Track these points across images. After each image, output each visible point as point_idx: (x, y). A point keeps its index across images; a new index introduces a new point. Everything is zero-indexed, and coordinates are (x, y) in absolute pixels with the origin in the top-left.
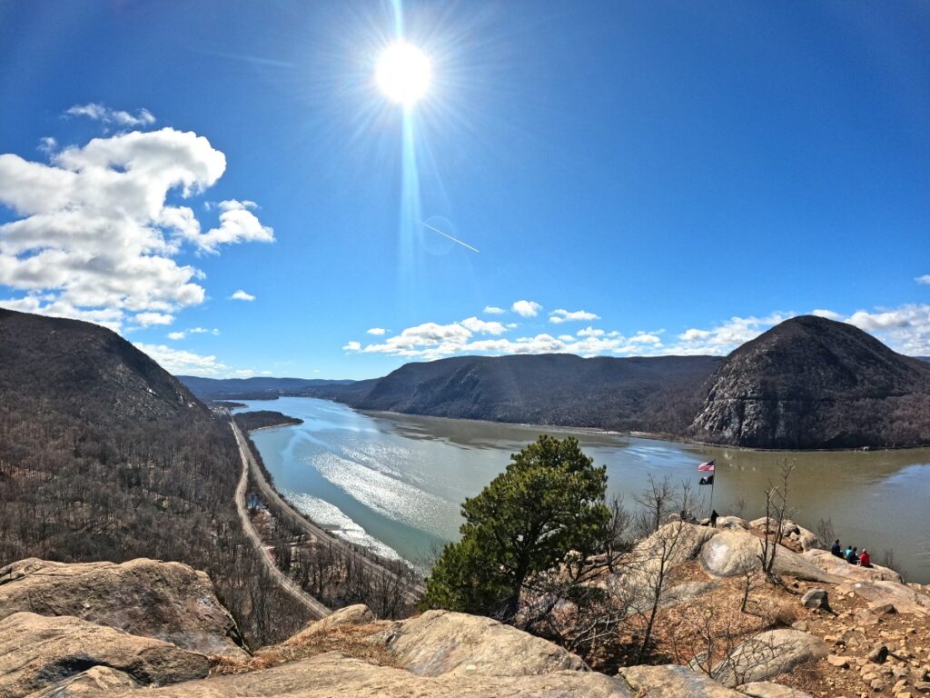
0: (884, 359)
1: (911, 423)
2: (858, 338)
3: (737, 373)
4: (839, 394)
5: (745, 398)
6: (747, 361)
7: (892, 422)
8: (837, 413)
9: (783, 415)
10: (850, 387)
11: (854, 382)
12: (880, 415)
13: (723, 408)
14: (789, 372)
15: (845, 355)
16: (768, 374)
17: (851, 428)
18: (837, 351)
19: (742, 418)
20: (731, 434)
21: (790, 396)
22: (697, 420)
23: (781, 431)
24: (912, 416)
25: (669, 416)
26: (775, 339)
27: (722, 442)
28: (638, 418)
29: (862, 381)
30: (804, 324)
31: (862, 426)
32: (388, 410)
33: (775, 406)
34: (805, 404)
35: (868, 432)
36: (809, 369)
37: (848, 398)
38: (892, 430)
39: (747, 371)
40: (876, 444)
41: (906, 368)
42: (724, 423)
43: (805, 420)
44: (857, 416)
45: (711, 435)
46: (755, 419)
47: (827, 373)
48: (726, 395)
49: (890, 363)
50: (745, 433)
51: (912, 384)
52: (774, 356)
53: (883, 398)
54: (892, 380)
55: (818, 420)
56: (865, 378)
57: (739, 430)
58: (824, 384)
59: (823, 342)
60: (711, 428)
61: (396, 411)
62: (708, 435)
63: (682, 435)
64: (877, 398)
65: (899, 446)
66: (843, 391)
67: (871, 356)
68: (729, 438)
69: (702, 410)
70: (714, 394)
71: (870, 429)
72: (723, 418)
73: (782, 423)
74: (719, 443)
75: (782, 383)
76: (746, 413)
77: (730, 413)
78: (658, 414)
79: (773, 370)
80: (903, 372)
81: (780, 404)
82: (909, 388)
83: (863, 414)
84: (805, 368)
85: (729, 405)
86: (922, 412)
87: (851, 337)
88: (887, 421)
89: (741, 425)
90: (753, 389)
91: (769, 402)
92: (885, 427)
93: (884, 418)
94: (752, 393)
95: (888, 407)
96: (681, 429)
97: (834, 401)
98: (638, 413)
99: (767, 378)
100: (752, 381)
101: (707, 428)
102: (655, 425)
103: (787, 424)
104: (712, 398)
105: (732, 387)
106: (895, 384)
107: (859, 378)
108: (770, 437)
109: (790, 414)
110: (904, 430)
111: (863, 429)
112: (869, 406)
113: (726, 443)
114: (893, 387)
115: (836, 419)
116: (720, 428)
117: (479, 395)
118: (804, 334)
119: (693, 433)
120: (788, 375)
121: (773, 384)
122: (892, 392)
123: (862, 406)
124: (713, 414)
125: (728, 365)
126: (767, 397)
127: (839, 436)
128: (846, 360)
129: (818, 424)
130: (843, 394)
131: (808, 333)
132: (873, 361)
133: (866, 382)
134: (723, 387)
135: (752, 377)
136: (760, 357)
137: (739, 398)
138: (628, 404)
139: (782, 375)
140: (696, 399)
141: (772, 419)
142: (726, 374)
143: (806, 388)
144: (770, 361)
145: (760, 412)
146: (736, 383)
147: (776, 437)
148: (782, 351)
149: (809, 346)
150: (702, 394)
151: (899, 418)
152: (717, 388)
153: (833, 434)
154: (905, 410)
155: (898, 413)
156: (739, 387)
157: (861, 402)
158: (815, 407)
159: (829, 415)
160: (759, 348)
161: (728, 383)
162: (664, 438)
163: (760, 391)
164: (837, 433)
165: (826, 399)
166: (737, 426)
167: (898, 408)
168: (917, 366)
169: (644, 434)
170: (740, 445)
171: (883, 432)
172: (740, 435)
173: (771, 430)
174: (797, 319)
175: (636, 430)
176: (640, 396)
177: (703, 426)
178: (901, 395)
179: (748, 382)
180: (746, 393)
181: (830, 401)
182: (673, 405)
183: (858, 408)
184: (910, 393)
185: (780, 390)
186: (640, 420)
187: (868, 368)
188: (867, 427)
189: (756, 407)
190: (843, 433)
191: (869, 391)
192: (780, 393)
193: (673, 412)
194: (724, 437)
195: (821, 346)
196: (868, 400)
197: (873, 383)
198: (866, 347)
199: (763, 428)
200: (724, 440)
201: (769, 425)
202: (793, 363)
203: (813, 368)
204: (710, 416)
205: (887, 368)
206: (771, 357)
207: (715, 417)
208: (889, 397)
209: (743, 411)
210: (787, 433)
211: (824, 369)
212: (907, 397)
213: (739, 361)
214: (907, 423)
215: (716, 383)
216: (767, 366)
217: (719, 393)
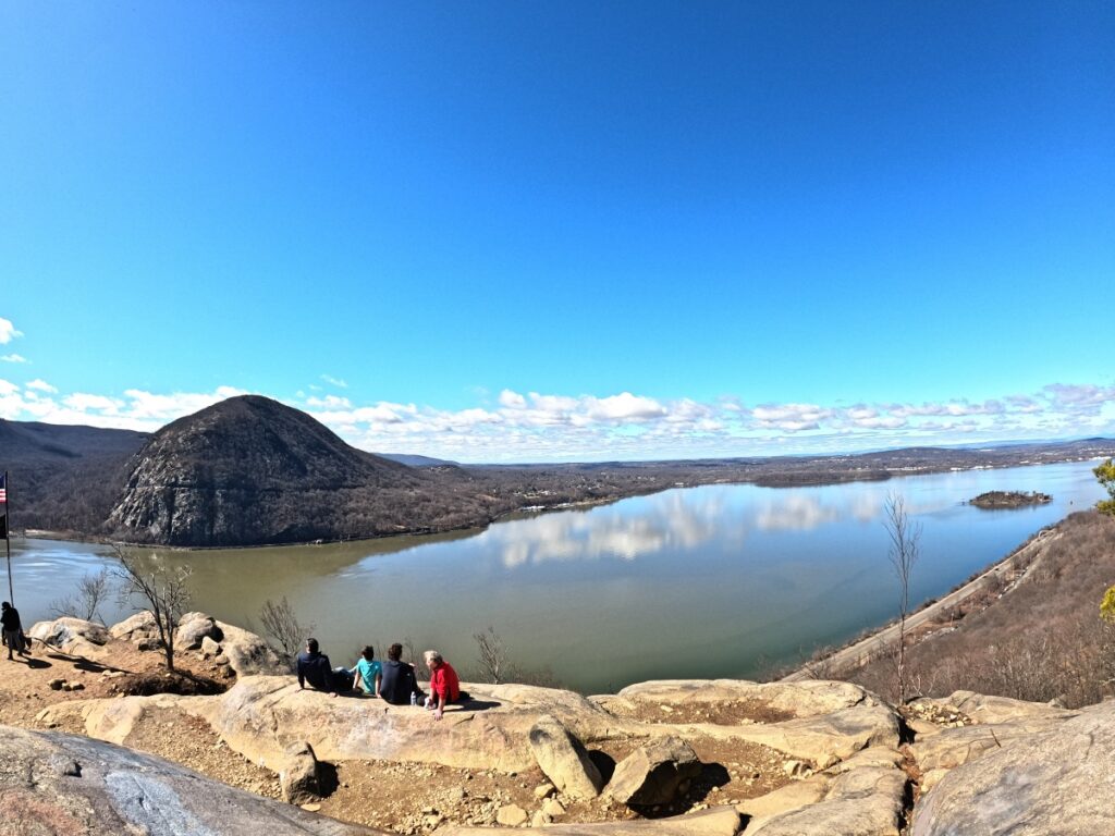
0: (336, 450)
1: (365, 515)
2: (311, 427)
3: (167, 454)
4: (287, 484)
5: (175, 484)
6: (180, 440)
7: (345, 514)
8: (284, 504)
9: (222, 507)
10: (299, 476)
11: (304, 472)
12: (332, 507)
13: (148, 497)
14: (229, 457)
15: (295, 443)
16: (204, 457)
17: (301, 520)
18: (286, 437)
19: (172, 510)
20: (159, 529)
21: (229, 485)
22: (114, 513)
23: (220, 524)
24: (366, 508)
25: (77, 508)
26: (216, 416)
27: (148, 541)
28: (35, 510)
29: (312, 472)
30: (250, 404)
31: (313, 518)
33: (212, 495)
34: (247, 493)
35: (320, 525)
36: (254, 455)
37: (296, 489)
38: (346, 522)
39: (178, 452)
40: (329, 537)
41: (360, 461)
42: (149, 517)
43: (247, 512)
44: (307, 508)
45: (133, 532)
46: (188, 511)
47: (272, 461)
48: (152, 480)
49: (343, 455)
50: (176, 528)
51: (366, 477)
52: (213, 436)
53: (335, 490)
54: (344, 472)
55: (262, 512)
56: (315, 469)
57: (169, 525)
58: (270, 473)
59: (271, 426)
60: (134, 522)
62: (129, 533)
63: (96, 534)
64: (328, 489)
65: (355, 537)
66: (291, 480)
67: (324, 447)
68: (157, 536)
69: (121, 499)
70: (136, 480)
71: (322, 521)
72: (148, 510)
73: (221, 516)
74: (144, 542)
75: (222, 467)
76: (177, 503)
77: (156, 504)
78: (62, 505)
79: (211, 453)
80: (356, 465)
81: (217, 493)
82: (364, 481)
83: (313, 506)
84: (249, 453)
85: (154, 493)
86: (376, 504)
87: (303, 425)
88: (339, 513)
89: (171, 518)
90: (186, 474)
91: (205, 490)
92: (337, 519)
93: (337, 510)
94: (184, 479)
95: (340, 499)
96: (95, 525)
97: (282, 491)
98: (36, 503)
99: (203, 462)
100: (184, 465)
101: (128, 523)
102: (59, 520)
103: (227, 517)
104: (134, 484)
105: (160, 471)
106: (348, 476)
107: (309, 468)
108: (207, 533)
109: (230, 505)
110: (358, 522)
111: (314, 522)
112: (320, 497)
113: (153, 542)
114: (345, 479)
115: (285, 511)
116: (145, 523)
118: (250, 415)
119: (111, 531)
120: (228, 460)
121: (211, 469)
122: (345, 484)
123: (312, 498)
124: (136, 505)
125: (155, 444)
126: (203, 484)
127: (287, 530)
128: (295, 449)
129: (264, 516)
130: (291, 484)
131: (254, 414)
132: (325, 452)
133: (317, 473)
134: (148, 470)
135: (185, 460)
136: (195, 437)
137: (168, 485)
138: (21, 490)
139: (222, 460)
140: (112, 486)
141: (210, 512)
142: (153, 455)
143: (249, 476)
144: (208, 442)
145: (194, 501)
146: (164, 466)
147: (215, 532)
148: (223, 432)
149: (255, 429)
150: (121, 478)
151: (353, 510)
152: (140, 472)
153: (280, 527)
154: (360, 503)
155: (352, 505)
156: (168, 472)
157: (311, 494)
158: (259, 498)
159: (276, 506)
160: (196, 425)
161: (154, 466)
162: (72, 538)
163: (194, 477)
164: (286, 526)
165: (272, 490)
166: (165, 520)
167: (351, 500)
168: (371, 460)
169: (44, 532)
170: (171, 544)
171: (337, 524)
172: (170, 530)
173: (208, 524)
174: (244, 398)
175: (34, 528)
176: (39, 478)
177: (123, 521)
178: (355, 487)
179: (179, 465)
180: (177, 479)
181: (277, 491)
182: (83, 492)
183: (308, 499)
184: (363, 486)
185: (219, 478)
186: (38, 513)
187: (319, 458)
188: (318, 519)
189: (189, 496)
190: (292, 526)
191: (319, 482)
192: (218, 480)
193: (83, 502)
194: (150, 535)
195: (269, 430)
196: (318, 491)
197: (325, 474)
198: (318, 437)
199: (198, 522)
200: (150, 539)
201: (205, 518)
202: (235, 446)
203: (258, 454)
204: (132, 507)
205: (340, 460)
206: (209, 438)
207: (137, 508)
208: (341, 489)
209: (173, 500)
210: (228, 527)
211: (269, 455)
212: (361, 489)
213: (170, 438)
214: (362, 515)
215: (139, 465)
216: (204, 447)
217: (143, 478)
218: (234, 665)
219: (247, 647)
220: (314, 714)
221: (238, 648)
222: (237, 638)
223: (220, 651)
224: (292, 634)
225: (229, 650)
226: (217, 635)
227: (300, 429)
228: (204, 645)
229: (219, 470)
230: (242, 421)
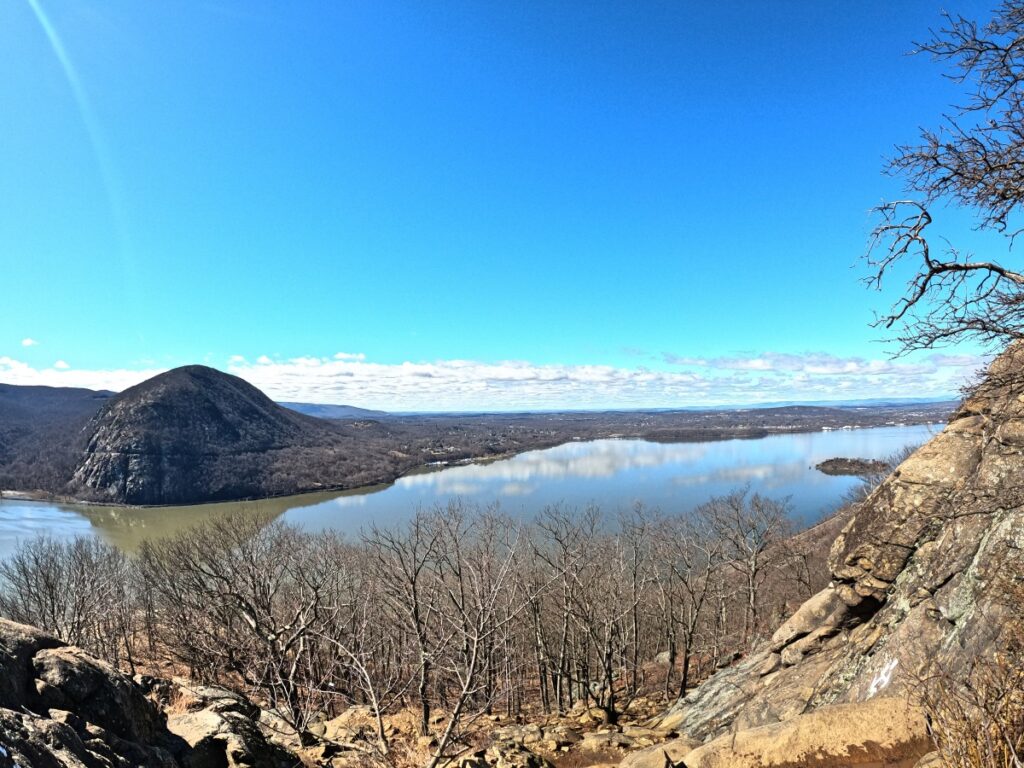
0: (267, 414)
1: (288, 474)
2: (245, 392)
3: (121, 424)
4: (222, 449)
5: (129, 451)
6: (133, 412)
7: (271, 474)
8: (220, 467)
9: (168, 470)
10: (233, 441)
11: (237, 437)
12: (260, 468)
13: (106, 462)
14: (173, 426)
15: (230, 409)
16: (153, 427)
17: (234, 480)
18: (222, 405)
19: (127, 474)
20: (116, 490)
21: (175, 450)
22: (76, 475)
23: (167, 486)
24: (290, 468)
25: (45, 470)
26: (162, 389)
27: (107, 500)
28: (9, 473)
29: (245, 436)
30: (191, 374)
31: (244, 478)
33: (159, 461)
34: (189, 459)
35: (250, 484)
36: (194, 423)
37: (233, 453)
38: (272, 481)
39: (130, 423)
40: (256, 494)
42: (107, 480)
43: (189, 475)
44: (239, 470)
45: (94, 493)
46: (140, 475)
47: (210, 429)
48: (109, 448)
49: (273, 418)
50: (130, 489)
51: (292, 438)
52: (160, 408)
53: (264, 451)
54: (273, 435)
55: (202, 474)
56: (247, 433)
57: (124, 487)
58: (208, 439)
59: (209, 395)
60: (94, 484)
62: (90, 493)
63: (64, 493)
64: (258, 451)
65: (280, 494)
66: (226, 445)
68: (114, 495)
69: (82, 461)
70: (95, 444)
71: (252, 481)
72: (105, 474)
73: (167, 479)
74: (104, 501)
75: (167, 436)
76: (130, 467)
77: (113, 469)
78: (32, 468)
79: (158, 424)
80: (285, 426)
81: (164, 458)
82: (289, 441)
83: (244, 468)
84: (190, 422)
85: (111, 459)
86: (298, 464)
87: (238, 391)
88: (266, 473)
89: (126, 481)
90: (137, 442)
91: (154, 456)
92: (265, 478)
93: (264, 470)
94: (136, 447)
95: (268, 460)
96: (60, 486)
97: (218, 456)
99: (151, 432)
100: (136, 434)
101: (89, 483)
102: (30, 481)
103: (173, 479)
104: (92, 449)
105: (115, 439)
106: (276, 438)
107: (242, 432)
108: (156, 492)
109: (174, 469)
110: (282, 481)
111: (245, 481)
112: (250, 459)
113: (112, 501)
114: (274, 441)
115: (221, 472)
116: (104, 485)
118: (192, 387)
119: (74, 491)
120: (173, 429)
121: (158, 438)
122: (273, 445)
123: (243, 460)
124: (95, 468)
125: (110, 413)
126: (151, 450)
127: (223, 489)
128: (230, 415)
129: (202, 478)
130: (227, 449)
131: (196, 385)
132: (256, 416)
133: (249, 437)
134: (104, 438)
135: (136, 430)
136: (144, 409)
137: (123, 451)
139: (167, 429)
140: (73, 450)
141: (158, 475)
143: (191, 443)
144: (155, 413)
145: (145, 466)
146: (119, 435)
147: (162, 493)
148: (168, 404)
149: (195, 400)
150: (81, 443)
151: (278, 470)
152: (98, 439)
153: (216, 487)
154: (284, 463)
155: (277, 465)
156: (122, 440)
157: (243, 456)
158: (199, 462)
159: (213, 469)
160: (145, 398)
161: (110, 435)
162: (42, 498)
163: (144, 445)
164: (221, 487)
165: (209, 454)
166: (121, 482)
167: (277, 460)
168: (298, 420)
169: (17, 493)
170: (126, 503)
171: (264, 483)
172: (125, 491)
173: (157, 485)
175: (8, 489)
177: (85, 482)
178: (281, 448)
179: (132, 434)
180: (130, 447)
181: (214, 455)
183: (240, 462)
184: (289, 446)
185: (165, 445)
186: (12, 476)
187: (251, 422)
188: (248, 479)
189: (141, 461)
190: (227, 486)
191: (250, 445)
192: (163, 448)
193: (49, 465)
194: (108, 495)
195: (208, 400)
196: (249, 454)
197: (255, 438)
198: (250, 401)
199: (148, 483)
200: (109, 498)
201: (154, 480)
202: (178, 416)
203: (198, 422)
204: (92, 470)
205: (269, 423)
206: (156, 410)
207: (97, 471)
208: (269, 451)
209: (127, 465)
210: (174, 487)
211: (208, 423)
212: (286, 450)
213: (124, 409)
214: (285, 475)
215: (97, 431)
216: (152, 418)
217: (102, 443)
227: (235, 397)
229: (165, 439)
230: (185, 392)
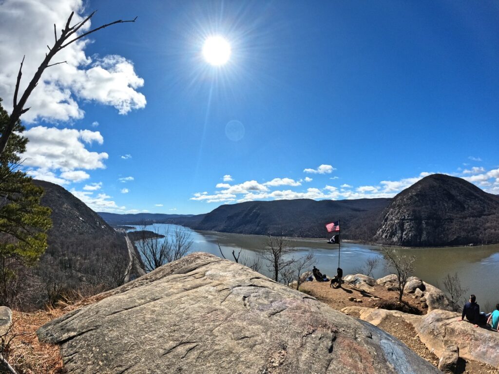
0: (479, 196)
1: (495, 230)
2: (465, 185)
3: (400, 206)
4: (455, 216)
5: (404, 219)
6: (405, 200)
7: (485, 230)
8: (455, 226)
9: (425, 228)
10: (462, 211)
11: (464, 208)
12: (478, 226)
13: (392, 225)
14: (428, 205)
15: (458, 194)
16: (416, 206)
17: (463, 234)
18: (454, 192)
19: (403, 231)
20: (397, 239)
21: (428, 218)
22: (378, 233)
23: (424, 237)
24: (496, 226)
25: (363, 231)
26: (419, 187)
27: (392, 244)
28: (346, 232)
29: (468, 208)
30: (435, 178)
31: (469, 232)
32: (211, 230)
33: (421, 223)
34: (437, 222)
35: (472, 236)
36: (439, 203)
37: (461, 218)
38: (485, 234)
39: (404, 205)
40: (477, 242)
41: (492, 200)
42: (393, 234)
43: (437, 231)
44: (466, 228)
45: (386, 241)
46: (410, 231)
47: (448, 205)
48: (394, 218)
49: (483, 198)
50: (405, 239)
51: (495, 209)
52: (420, 196)
53: (480, 217)
54: (484, 207)
55: (444, 230)
56: (469, 206)
57: (401, 237)
58: (447, 211)
59: (446, 188)
60: (386, 236)
61: (216, 231)
62: (384, 241)
63: (370, 241)
64: (476, 216)
65: (489, 242)
66: (458, 214)
67: (472, 195)
68: (396, 242)
69: (381, 227)
70: (387, 218)
71: (473, 234)
72: (392, 231)
73: (425, 233)
74: (390, 244)
75: (425, 210)
76: (405, 228)
77: (396, 228)
78: (357, 230)
79: (419, 204)
80: (490, 202)
81: (423, 222)
82: (494, 211)
83: (469, 226)
84: (436, 202)
85: (395, 224)
88: (482, 229)
89: (402, 234)
90: (409, 214)
91: (417, 221)
92: (481, 233)
93: (481, 228)
94: (408, 217)
95: (482, 222)
96: (370, 238)
97: (453, 219)
98: (346, 230)
99: (416, 208)
100: (407, 210)
101: (384, 237)
102: (355, 236)
103: (428, 233)
104: (386, 220)
105: (397, 214)
106: (486, 209)
107: (466, 206)
108: (419, 241)
109: (429, 227)
110: (491, 234)
111: (469, 234)
112: (472, 221)
113: (394, 245)
114: (485, 211)
115: (454, 229)
116: (391, 236)
117: (260, 222)
118: (435, 184)
119: (376, 240)
120: (427, 206)
121: (419, 211)
122: (485, 213)
123: (468, 222)
124: (387, 229)
125: (394, 202)
126: (416, 219)
127: (456, 239)
128: (459, 197)
129: (445, 233)
130: (458, 216)
131: (437, 183)
132: (473, 197)
133: (470, 209)
134: (392, 214)
135: (408, 208)
136: (412, 197)
137: (401, 220)
139: (424, 207)
140: (377, 221)
141: (419, 231)
142: (394, 207)
143: (437, 214)
144: (417, 199)
145: (413, 226)
146: (399, 212)
147: (422, 240)
148: (424, 193)
149: (438, 190)
150: (381, 218)
151: (489, 227)
152: (389, 215)
153: (453, 238)
154: (492, 223)
155: (488, 225)
156: (401, 214)
157: (467, 220)
158: (443, 224)
159: (450, 227)
161: (395, 212)
162: (360, 243)
163: (412, 215)
164: (455, 237)
165: (449, 219)
166: (400, 235)
167: (488, 222)
169: (349, 241)
170: (402, 246)
171: (480, 235)
172: (402, 240)
173: (419, 237)
174: (431, 176)
176: (347, 221)
177: (382, 236)
178: (489, 215)
179: (405, 211)
180: (405, 217)
181: (451, 220)
182: (365, 225)
183: (466, 223)
184: (494, 214)
185: (423, 215)
186: (347, 234)
187: (471, 201)
188: (471, 233)
189: (410, 224)
190: (458, 237)
191: (472, 213)
192: (423, 216)
193: (365, 229)
194: (393, 241)
195: (445, 190)
196: (471, 218)
197: (474, 209)
198: (469, 190)
199: (414, 235)
200: (393, 243)
201: (417, 234)
202: (430, 200)
203: (441, 202)
204: (385, 230)
205: (481, 200)
206: (418, 197)
207: (388, 230)
208: (483, 216)
209: (403, 227)
210: (428, 238)
211: (447, 202)
212: (493, 216)
213: (400, 200)
214: (493, 230)
215: (388, 212)
216: (416, 202)
217: (390, 218)
218: (428, 303)
219: (435, 295)
220: (464, 333)
221: (431, 295)
222: (431, 290)
223: (423, 295)
224: (457, 292)
225: (427, 296)
226: (423, 288)
228: (416, 292)
229: (423, 212)
